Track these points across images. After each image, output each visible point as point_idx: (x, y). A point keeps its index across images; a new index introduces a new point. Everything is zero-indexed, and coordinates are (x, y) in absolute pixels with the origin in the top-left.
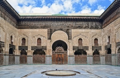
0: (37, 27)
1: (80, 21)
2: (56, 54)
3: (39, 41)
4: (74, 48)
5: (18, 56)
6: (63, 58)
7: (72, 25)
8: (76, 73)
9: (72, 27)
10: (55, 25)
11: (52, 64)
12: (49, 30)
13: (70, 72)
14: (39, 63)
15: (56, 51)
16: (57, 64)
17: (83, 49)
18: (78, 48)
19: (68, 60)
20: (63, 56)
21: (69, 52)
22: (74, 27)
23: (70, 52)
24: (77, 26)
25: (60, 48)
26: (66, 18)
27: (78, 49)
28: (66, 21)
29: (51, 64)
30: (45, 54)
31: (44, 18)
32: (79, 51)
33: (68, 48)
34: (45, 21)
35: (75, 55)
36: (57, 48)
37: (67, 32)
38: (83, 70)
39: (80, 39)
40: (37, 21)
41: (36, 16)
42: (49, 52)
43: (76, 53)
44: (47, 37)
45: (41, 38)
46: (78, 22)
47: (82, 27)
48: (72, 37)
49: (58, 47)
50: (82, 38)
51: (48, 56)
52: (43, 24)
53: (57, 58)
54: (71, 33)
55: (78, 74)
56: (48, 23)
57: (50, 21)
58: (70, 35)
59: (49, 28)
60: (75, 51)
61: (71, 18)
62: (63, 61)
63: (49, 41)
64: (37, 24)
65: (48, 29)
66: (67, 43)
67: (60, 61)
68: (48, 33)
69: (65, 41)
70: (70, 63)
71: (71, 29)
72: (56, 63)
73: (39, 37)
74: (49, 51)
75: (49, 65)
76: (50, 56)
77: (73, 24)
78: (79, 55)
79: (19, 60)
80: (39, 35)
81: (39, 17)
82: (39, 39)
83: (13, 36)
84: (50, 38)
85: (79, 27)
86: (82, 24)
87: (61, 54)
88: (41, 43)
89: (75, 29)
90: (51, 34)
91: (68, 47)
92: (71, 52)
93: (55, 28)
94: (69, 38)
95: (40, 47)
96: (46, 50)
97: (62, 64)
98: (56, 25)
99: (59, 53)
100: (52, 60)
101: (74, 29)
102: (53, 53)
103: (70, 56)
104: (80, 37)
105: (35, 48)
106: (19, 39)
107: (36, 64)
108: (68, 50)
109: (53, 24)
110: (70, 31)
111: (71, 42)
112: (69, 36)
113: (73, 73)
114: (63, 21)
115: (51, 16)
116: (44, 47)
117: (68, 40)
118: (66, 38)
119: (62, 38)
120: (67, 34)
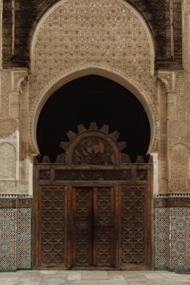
2: (67, 184)
6: (120, 213)
11: (35, 265)
16: (73, 266)
19: (158, 235)
21: (165, 169)
23: (173, 166)
25: (96, 140)
33: (156, 136)
36: (71, 134)
37: (146, 2)
48: (187, 49)
49: (81, 128)
63: (15, 75)
66: (146, 96)
67: (92, 239)
68: (7, 13)
69: (132, 82)
72: (67, 256)
84: (19, 58)
87: (102, 182)
90: (29, 21)
91: (156, 126)
94: (160, 51)
99: (90, 174)
103: (167, 202)
111: (181, 90)
112: (160, 41)
117: (152, 72)
118: (142, 57)
119: (108, 52)
120: (147, 22)
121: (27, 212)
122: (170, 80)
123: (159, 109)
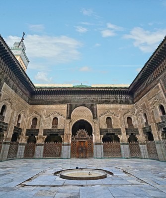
0: (54, 103)
1: (106, 94)
2: (78, 141)
4: (101, 131)
5: (23, 144)
6: (87, 147)
7: (97, 99)
8: (106, 173)
9: (97, 101)
10: (76, 99)
11: (71, 157)
12: (69, 106)
13: (98, 173)
14: (53, 156)
15: (77, 136)
16: (78, 158)
17: (113, 133)
19: (94, 151)
20: (87, 144)
21: (95, 138)
22: (100, 101)
24: (103, 100)
25: (83, 132)
26: (89, 90)
27: (107, 133)
29: (69, 157)
30: (61, 141)
32: (109, 136)
33: (93, 131)
34: (64, 94)
35: (104, 142)
36: (78, 131)
37: (91, 108)
38: (116, 168)
42: (68, 139)
44: (65, 115)
45: (58, 118)
46: (104, 95)
47: (109, 101)
48: (98, 116)
49: (80, 130)
50: (110, 117)
51: (66, 145)
52: (62, 98)
53: (78, 147)
54: (96, 109)
55: (110, 176)
56: (68, 97)
57: (70, 94)
58: (95, 113)
59: (68, 104)
60: (103, 136)
62: (86, 153)
63: (69, 121)
64: (54, 98)
66: (91, 124)
67: (82, 152)
68: (67, 110)
70: (97, 155)
71: (96, 104)
72: (77, 155)
73: (56, 115)
74: (67, 136)
75: (67, 160)
76: (68, 145)
79: (23, 151)
80: (55, 113)
82: (56, 119)
83: (22, 115)
84: (69, 118)
85: (106, 101)
86: (109, 97)
87: (84, 140)
88: (57, 124)
90: (71, 111)
91: (93, 129)
92: (97, 137)
93: (76, 103)
94: (94, 116)
95: (56, 130)
96: (63, 134)
97: (86, 157)
98: (78, 99)
99: (81, 139)
101: (100, 104)
102: (73, 139)
103: (96, 144)
104: (108, 115)
105: (48, 132)
106: (29, 120)
107: (47, 158)
108: (93, 135)
109: (74, 98)
110: (95, 107)
111: (98, 123)
112: (93, 114)
113: (102, 174)
116: (60, 131)
117: (92, 120)
118: (90, 117)
119: (84, 116)
120: (91, 111)
121: (70, 146)
122: (95, 121)
123: (94, 126)
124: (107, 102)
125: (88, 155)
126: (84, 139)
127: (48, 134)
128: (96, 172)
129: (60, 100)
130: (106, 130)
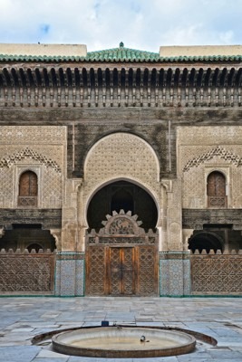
0: (19, 118)
1: (214, 86)
2: (107, 245)
3: (27, 186)
4: (187, 218)
6: (139, 263)
7: (180, 106)
8: (194, 339)
9: (179, 114)
10: (101, 106)
11: (86, 293)
12: (73, 132)
13: (170, 337)
14: (27, 289)
15: (104, 232)
16: (109, 294)
17: (229, 222)
18: (204, 219)
19: (162, 276)
20: (136, 255)
21: (166, 237)
22: (188, 114)
23: (171, 235)
24: (200, 108)
25: (124, 220)
26: (150, 69)
27: (205, 222)
28: (153, 88)
29: (81, 292)
30: (53, 245)
31: (49, 69)
32: (213, 232)
33: (161, 217)
34: (56, 88)
35: (193, 252)
36: (108, 216)
37: (154, 139)
38: (228, 325)
39: (217, 175)
40: (17, 85)
41: (15, 61)
42: (74, 235)
43: (195, 243)
44: (63, 164)
45: (38, 171)
46: (205, 89)
47: (225, 115)
48: (180, 166)
49: (115, 213)
50: (222, 170)
51: (69, 257)
52: (48, 101)
53: (110, 265)
54: (174, 143)
55: (208, 346)
56: (72, 97)
57: (78, 87)
58: (169, 157)
59: (73, 123)
60: (190, 232)
61: (174, 69)
62: (135, 280)
63: (75, 182)
64: (17, 102)
65: (70, 128)
66: (154, 194)
67: (122, 278)
68: (69, 147)
69: (146, 185)
70: (168, 287)
71: (174, 126)
72: (106, 288)
73: (29, 163)
74: (73, 232)
75: (72, 300)
76: (77, 257)
77: (183, 103)
78: (212, 251)
80: (27, 154)
81: (28, 66)
82: (29, 174)
84: (77, 172)
85: (211, 114)
86: (224, 100)
87: (127, 244)
88: (36, 194)
89: (193, 124)
90: (82, 151)
91: (161, 211)
93: (102, 123)
94: (163, 168)
95: (32, 211)
96: (59, 226)
97: (134, 294)
98: (108, 105)
99: (119, 239)
100: (87, 276)
101: (188, 124)
102: (91, 240)
103: (167, 257)
104: (216, 163)
105: (5, 218)
107: (8, 293)
108: (160, 229)
109: (91, 100)
110: (169, 137)
111: (176, 190)
112: (163, 162)
113: (183, 341)
114: (138, 87)
115: (85, 61)
116: (48, 214)
117: (158, 180)
118: (152, 171)
119: (131, 168)
120: (155, 150)
121: (81, 262)
122: (168, 185)
123: (163, 201)
124: (215, 118)
125: (139, 288)
126: (129, 240)
127: (8, 224)
128: (162, 335)
129: (41, 108)
130: (204, 215)
